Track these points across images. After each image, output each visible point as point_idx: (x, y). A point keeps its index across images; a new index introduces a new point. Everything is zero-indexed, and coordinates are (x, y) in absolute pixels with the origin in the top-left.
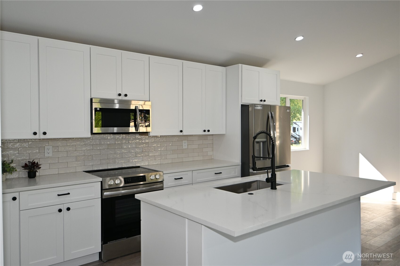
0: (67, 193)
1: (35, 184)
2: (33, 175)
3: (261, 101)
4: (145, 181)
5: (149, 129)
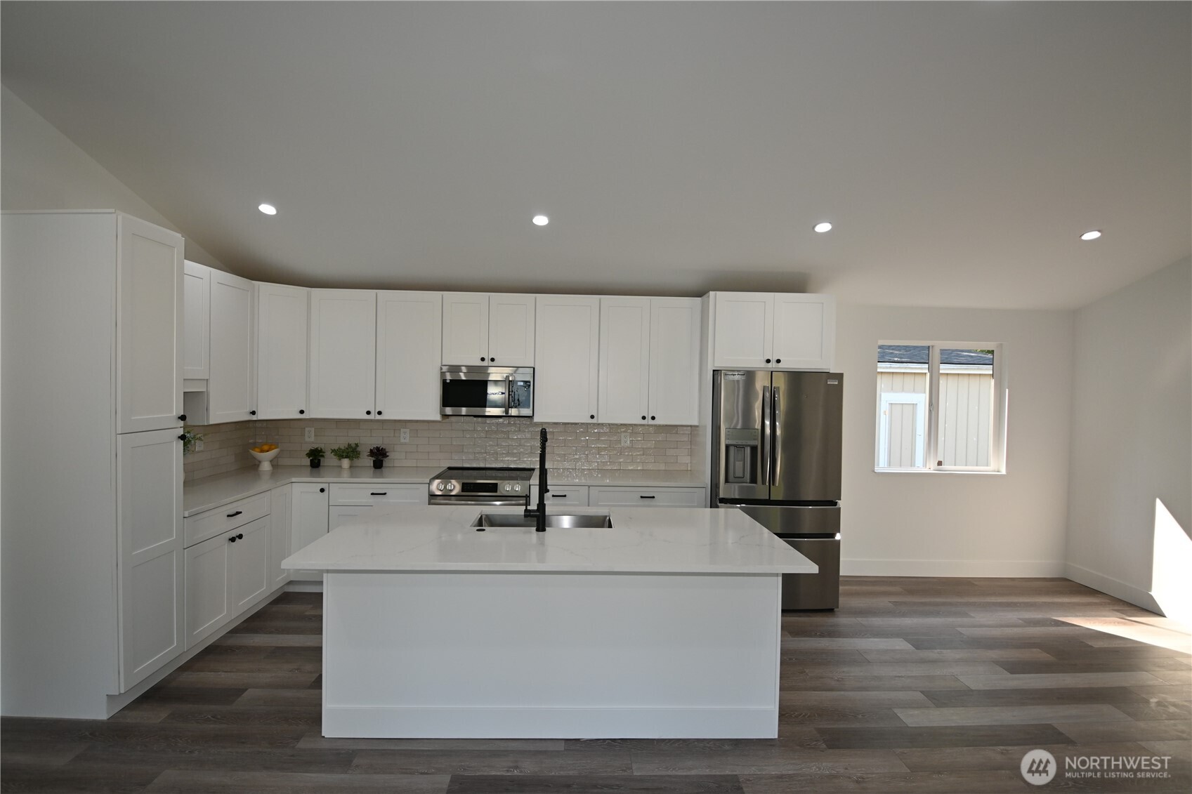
0: (383, 492)
1: (382, 476)
2: (378, 465)
3: (768, 361)
4: (496, 492)
5: (526, 412)
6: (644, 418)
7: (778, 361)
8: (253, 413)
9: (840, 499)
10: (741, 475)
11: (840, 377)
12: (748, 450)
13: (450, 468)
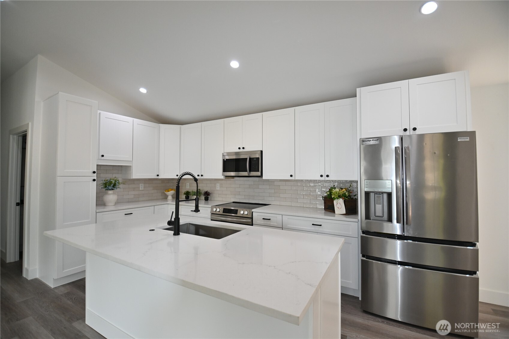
2: (207, 199)
3: (405, 130)
4: (237, 214)
5: (259, 174)
6: (322, 176)
7: (415, 129)
8: (158, 175)
9: (478, 242)
10: (381, 215)
11: (472, 135)
12: (385, 196)
13: (234, 202)
